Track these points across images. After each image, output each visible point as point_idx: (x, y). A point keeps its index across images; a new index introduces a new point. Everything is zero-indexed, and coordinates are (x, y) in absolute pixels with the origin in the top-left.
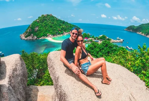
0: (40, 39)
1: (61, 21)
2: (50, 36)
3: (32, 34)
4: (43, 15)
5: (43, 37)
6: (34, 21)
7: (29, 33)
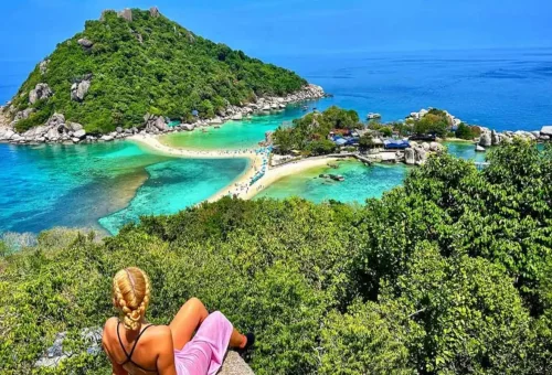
0: (105, 137)
1: (210, 45)
2: (160, 122)
3: (58, 115)
4: (109, 14)
5: (120, 129)
6: (64, 44)
7: (40, 105)
